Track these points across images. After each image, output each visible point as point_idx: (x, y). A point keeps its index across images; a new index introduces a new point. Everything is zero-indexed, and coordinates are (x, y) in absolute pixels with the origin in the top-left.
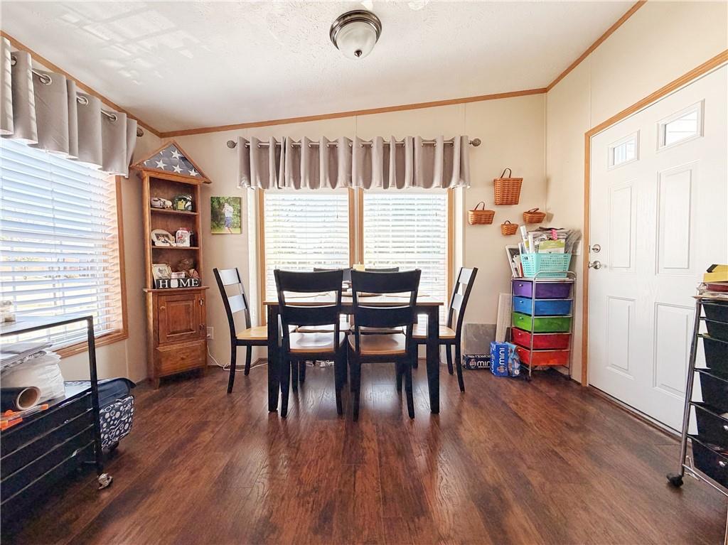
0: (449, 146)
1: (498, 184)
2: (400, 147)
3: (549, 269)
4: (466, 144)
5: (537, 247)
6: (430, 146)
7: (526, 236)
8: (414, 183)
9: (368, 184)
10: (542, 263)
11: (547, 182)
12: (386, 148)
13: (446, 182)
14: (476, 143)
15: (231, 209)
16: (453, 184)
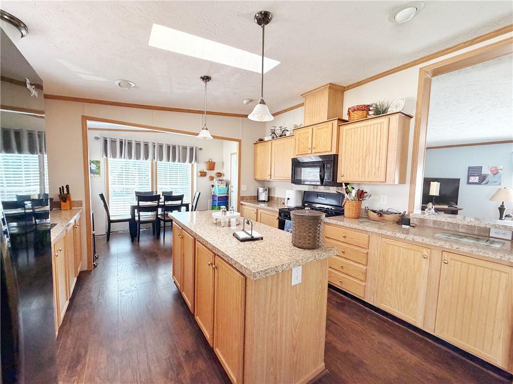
0: (192, 149)
1: (208, 164)
2: (174, 147)
3: (221, 192)
4: (197, 149)
5: (218, 186)
6: (185, 148)
7: (215, 182)
8: (179, 161)
9: (161, 159)
10: (220, 190)
11: (223, 163)
12: (169, 147)
13: (191, 161)
14: (201, 149)
15: (95, 166)
16: (193, 163)
